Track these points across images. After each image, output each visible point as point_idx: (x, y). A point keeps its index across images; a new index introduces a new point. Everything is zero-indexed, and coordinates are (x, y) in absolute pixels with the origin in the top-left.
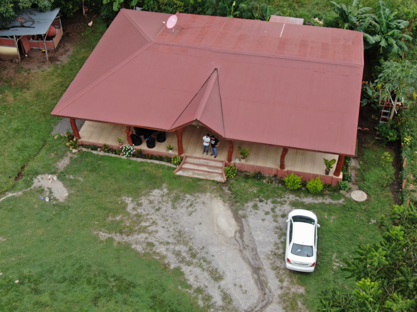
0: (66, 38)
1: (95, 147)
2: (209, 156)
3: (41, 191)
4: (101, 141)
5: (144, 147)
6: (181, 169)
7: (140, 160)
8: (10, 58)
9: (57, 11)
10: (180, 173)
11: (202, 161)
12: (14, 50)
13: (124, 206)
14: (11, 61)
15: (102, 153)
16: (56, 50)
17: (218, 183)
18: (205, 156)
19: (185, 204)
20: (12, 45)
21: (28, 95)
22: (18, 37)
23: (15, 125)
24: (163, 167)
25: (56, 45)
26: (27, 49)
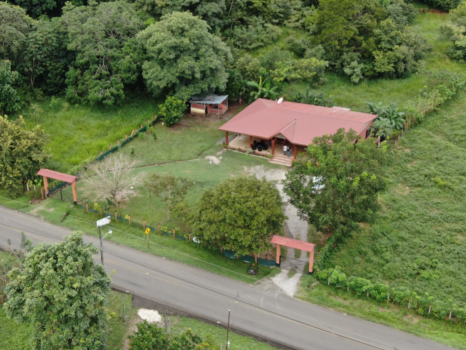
0: (229, 110)
1: (234, 149)
2: (286, 156)
3: (209, 160)
4: (237, 147)
5: (257, 151)
6: (272, 160)
7: (254, 155)
8: (201, 115)
9: (226, 97)
10: (271, 162)
11: (282, 158)
12: (203, 111)
13: (243, 169)
14: (201, 117)
15: (237, 152)
16: (223, 115)
17: (287, 167)
18: (284, 156)
19: (270, 171)
20: (202, 108)
21: (207, 130)
22: (206, 104)
23: (200, 139)
24: (264, 159)
25: (224, 112)
26: (209, 112)
